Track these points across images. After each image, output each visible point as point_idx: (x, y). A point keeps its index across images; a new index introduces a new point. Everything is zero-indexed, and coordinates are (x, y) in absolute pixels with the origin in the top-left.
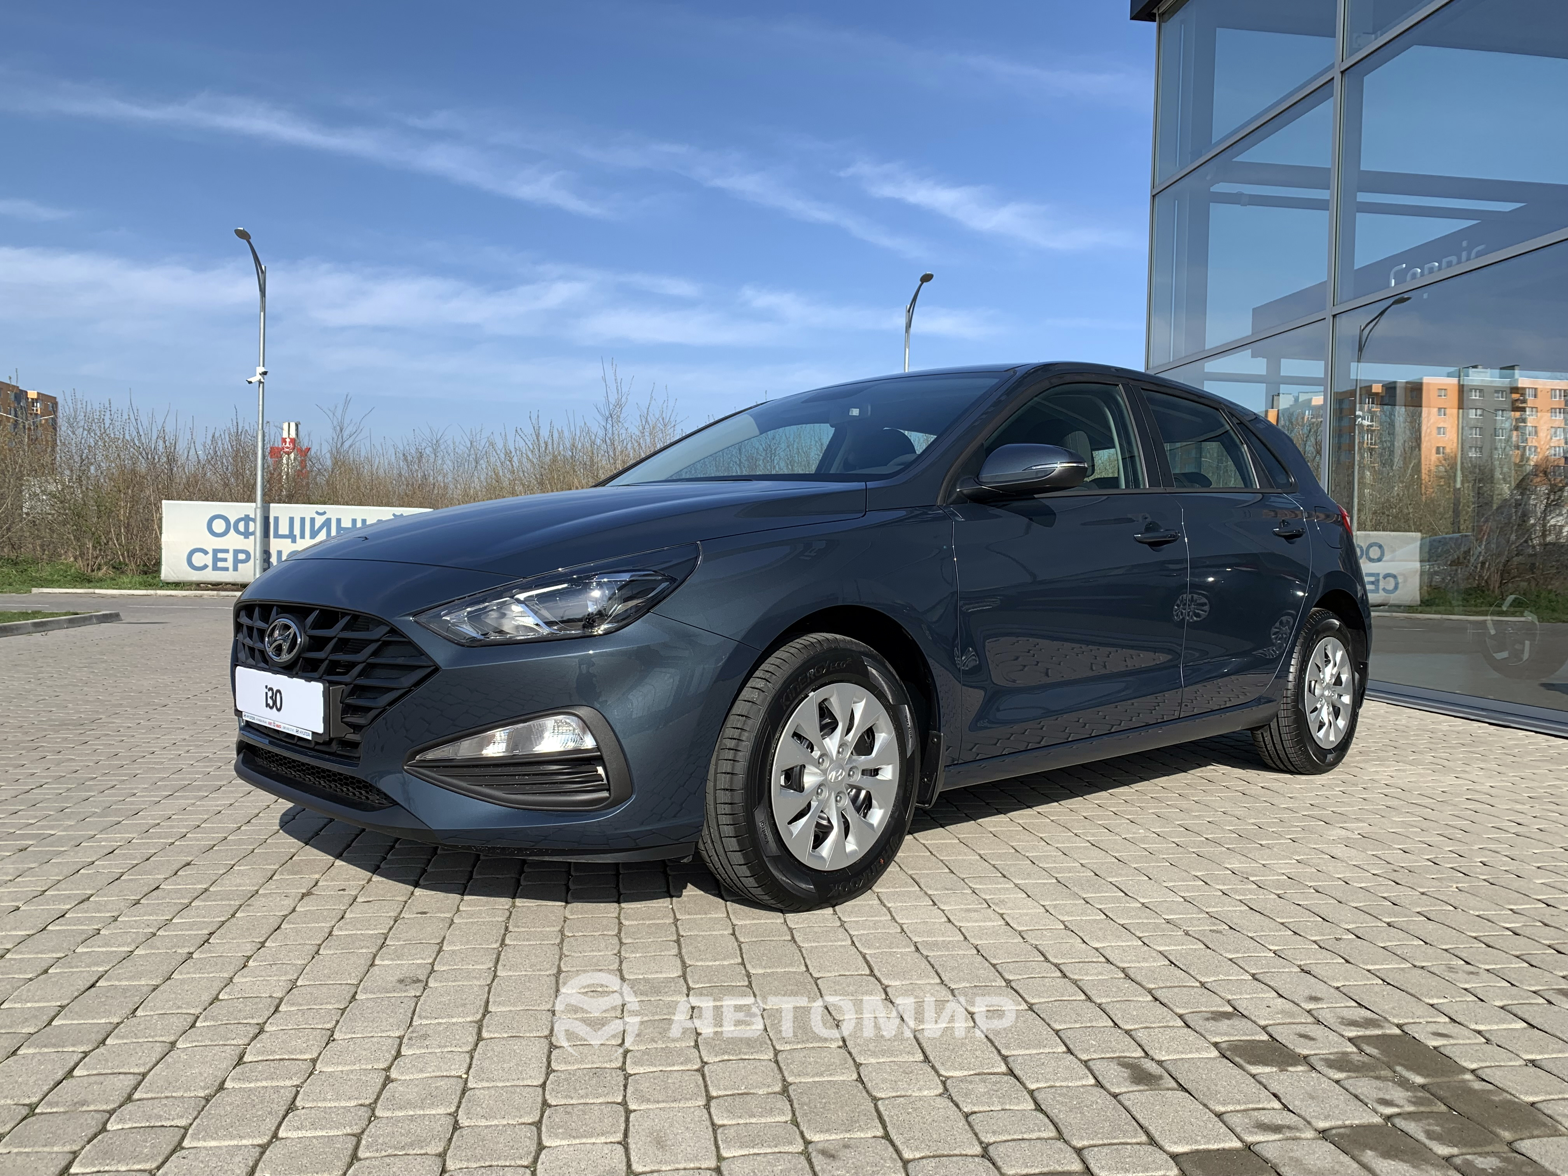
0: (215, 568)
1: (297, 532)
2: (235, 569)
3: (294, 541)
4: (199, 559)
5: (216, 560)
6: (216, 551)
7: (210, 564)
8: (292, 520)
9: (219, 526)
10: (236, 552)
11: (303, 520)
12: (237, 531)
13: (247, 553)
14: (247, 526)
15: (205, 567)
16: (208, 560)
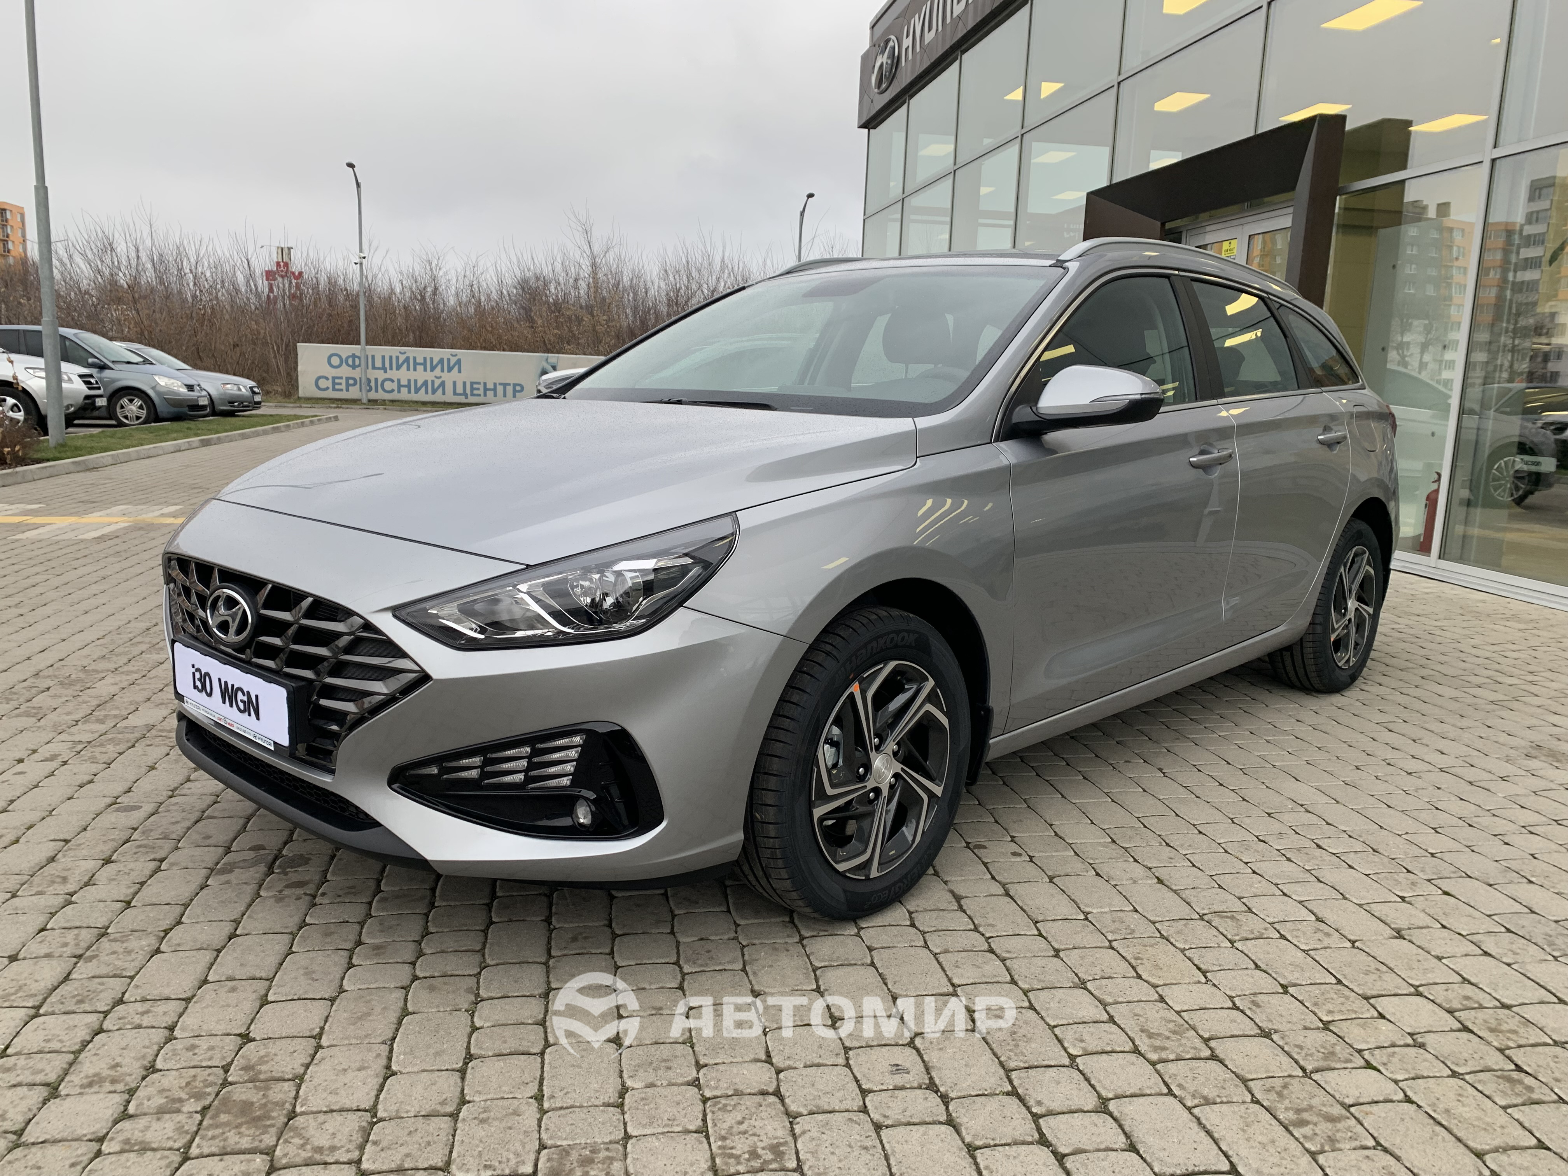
0: (334, 389)
1: (387, 365)
2: (347, 390)
3: (386, 372)
4: (323, 383)
5: (334, 384)
6: (334, 378)
7: (330, 386)
8: (383, 357)
9: (335, 361)
10: (348, 379)
11: (391, 358)
12: (348, 365)
13: (354, 379)
14: (354, 361)
15: (327, 388)
16: (329, 384)
